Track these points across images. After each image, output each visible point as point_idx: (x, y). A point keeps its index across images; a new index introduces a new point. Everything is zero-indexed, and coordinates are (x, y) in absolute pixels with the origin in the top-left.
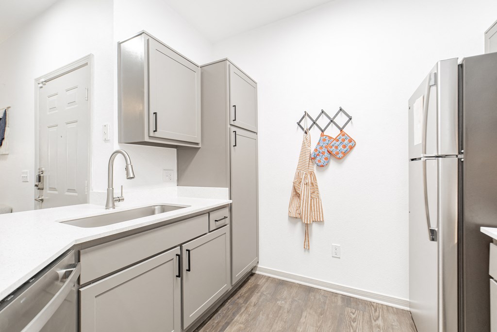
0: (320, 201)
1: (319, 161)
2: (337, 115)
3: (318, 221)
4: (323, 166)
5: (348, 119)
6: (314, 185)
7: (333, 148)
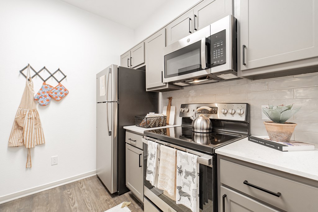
0: (42, 130)
1: (42, 102)
2: (56, 72)
3: (40, 144)
4: (45, 105)
5: (64, 77)
6: (37, 119)
7: (54, 93)
